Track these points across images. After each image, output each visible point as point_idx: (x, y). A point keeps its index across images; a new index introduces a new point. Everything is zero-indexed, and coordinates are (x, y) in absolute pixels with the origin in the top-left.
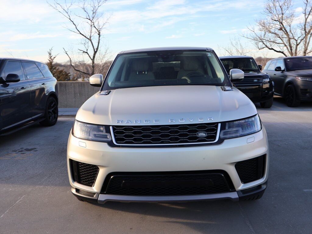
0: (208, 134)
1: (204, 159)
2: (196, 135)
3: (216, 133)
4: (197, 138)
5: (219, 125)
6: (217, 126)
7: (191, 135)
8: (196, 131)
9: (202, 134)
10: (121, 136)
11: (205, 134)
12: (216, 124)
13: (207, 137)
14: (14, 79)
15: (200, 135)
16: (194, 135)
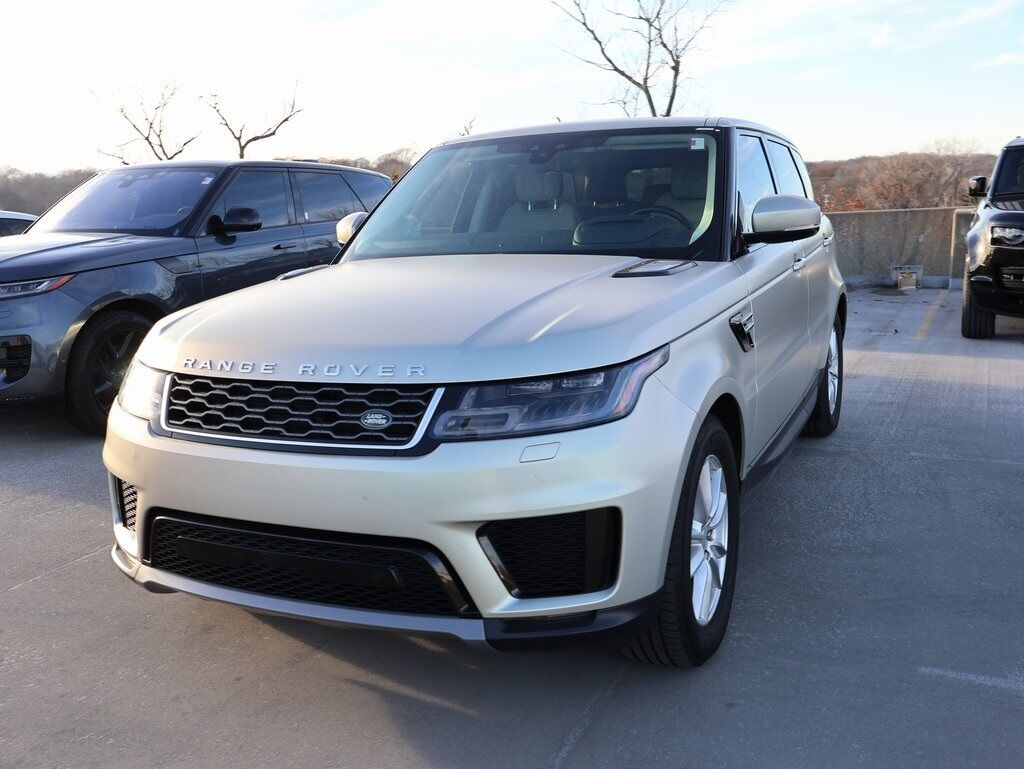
0: (395, 419)
1: (365, 498)
2: (358, 419)
3: (418, 420)
4: (361, 429)
5: (439, 393)
6: (428, 398)
7: (345, 418)
8: (362, 408)
9: (375, 420)
10: (181, 405)
11: (387, 419)
12: (427, 390)
13: (389, 431)
14: (245, 221)
15: (370, 421)
16: (354, 419)
